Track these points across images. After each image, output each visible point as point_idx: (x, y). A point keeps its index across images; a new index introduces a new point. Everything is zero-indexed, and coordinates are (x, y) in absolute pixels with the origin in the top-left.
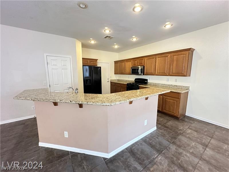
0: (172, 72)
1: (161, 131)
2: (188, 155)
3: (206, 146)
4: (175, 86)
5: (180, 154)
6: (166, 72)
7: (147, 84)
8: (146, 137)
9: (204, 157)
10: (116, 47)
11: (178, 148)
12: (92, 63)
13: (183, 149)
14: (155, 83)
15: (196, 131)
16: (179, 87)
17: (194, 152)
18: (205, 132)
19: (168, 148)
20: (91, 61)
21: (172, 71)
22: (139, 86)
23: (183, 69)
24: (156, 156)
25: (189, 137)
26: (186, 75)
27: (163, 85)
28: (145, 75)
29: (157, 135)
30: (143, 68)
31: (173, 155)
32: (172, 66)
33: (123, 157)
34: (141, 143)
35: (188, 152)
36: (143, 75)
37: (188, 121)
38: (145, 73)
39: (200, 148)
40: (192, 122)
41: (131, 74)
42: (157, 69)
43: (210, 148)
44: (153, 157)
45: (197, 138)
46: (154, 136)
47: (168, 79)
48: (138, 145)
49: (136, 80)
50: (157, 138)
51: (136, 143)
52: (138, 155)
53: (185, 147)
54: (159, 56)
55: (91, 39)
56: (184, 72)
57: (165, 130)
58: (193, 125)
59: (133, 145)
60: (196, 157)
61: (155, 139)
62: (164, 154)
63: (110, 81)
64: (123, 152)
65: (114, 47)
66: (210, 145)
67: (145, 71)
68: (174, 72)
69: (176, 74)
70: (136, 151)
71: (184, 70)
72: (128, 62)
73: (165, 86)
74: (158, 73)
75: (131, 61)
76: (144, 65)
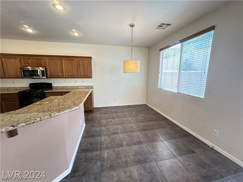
1: (89, 124)
2: (111, 126)
3: (113, 118)
4: (83, 86)
5: (109, 129)
6: (74, 75)
7: (52, 89)
8: (83, 134)
9: (117, 123)
11: (105, 127)
13: (108, 126)
14: (63, 87)
15: (105, 114)
17: (113, 124)
18: (109, 112)
19: (102, 130)
21: (80, 74)
22: (45, 92)
24: (100, 139)
25: (105, 119)
26: (91, 77)
27: (71, 88)
28: (50, 78)
29: (90, 128)
30: (45, 70)
31: (106, 132)
32: (79, 70)
33: (81, 159)
34: (85, 141)
35: (110, 125)
36: (47, 78)
37: (98, 110)
38: (49, 76)
39: (113, 120)
40: (100, 110)
41: (22, 78)
42: (64, 72)
43: (116, 118)
44: (99, 141)
45: (108, 117)
46: (88, 130)
48: (84, 143)
49: (31, 86)
50: (91, 130)
51: (81, 143)
52: (90, 147)
53: (108, 124)
54: (65, 58)
56: (89, 75)
57: (91, 122)
58: (102, 111)
59: (80, 146)
60: (114, 125)
61: (90, 131)
62: (102, 135)
64: (77, 157)
66: (115, 117)
67: (49, 74)
68: (82, 75)
69: (84, 76)
70: (86, 147)
71: (89, 73)
72: (10, 58)
73: (73, 88)
74: (67, 76)
75: (18, 57)
76: (44, 66)
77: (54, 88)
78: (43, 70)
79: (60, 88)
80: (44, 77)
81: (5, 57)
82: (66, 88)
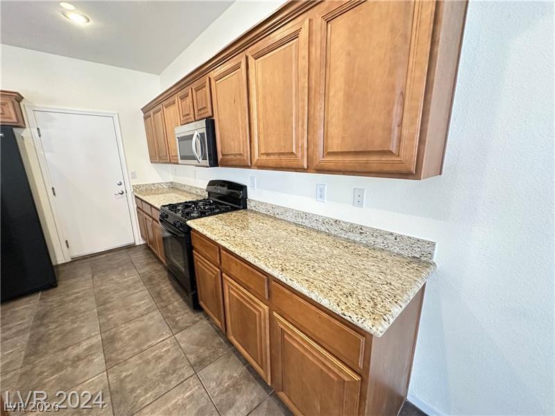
0: (325, 147)
4: (353, 228)
6: (294, 152)
16: (371, 240)
21: (325, 138)
23: (389, 113)
26: (413, 170)
28: (222, 166)
32: (320, 105)
38: (221, 156)
42: (256, 132)
47: (321, 190)
56: (399, 146)
63: (129, 189)
67: (219, 147)
68: (335, 145)
69: (349, 159)
71: (400, 125)
72: (170, 105)
73: (307, 223)
74: (264, 157)
75: (176, 98)
76: (210, 114)
77: (250, 205)
78: (202, 135)
79: (264, 212)
80: (207, 162)
81: (165, 103)
82: (282, 217)
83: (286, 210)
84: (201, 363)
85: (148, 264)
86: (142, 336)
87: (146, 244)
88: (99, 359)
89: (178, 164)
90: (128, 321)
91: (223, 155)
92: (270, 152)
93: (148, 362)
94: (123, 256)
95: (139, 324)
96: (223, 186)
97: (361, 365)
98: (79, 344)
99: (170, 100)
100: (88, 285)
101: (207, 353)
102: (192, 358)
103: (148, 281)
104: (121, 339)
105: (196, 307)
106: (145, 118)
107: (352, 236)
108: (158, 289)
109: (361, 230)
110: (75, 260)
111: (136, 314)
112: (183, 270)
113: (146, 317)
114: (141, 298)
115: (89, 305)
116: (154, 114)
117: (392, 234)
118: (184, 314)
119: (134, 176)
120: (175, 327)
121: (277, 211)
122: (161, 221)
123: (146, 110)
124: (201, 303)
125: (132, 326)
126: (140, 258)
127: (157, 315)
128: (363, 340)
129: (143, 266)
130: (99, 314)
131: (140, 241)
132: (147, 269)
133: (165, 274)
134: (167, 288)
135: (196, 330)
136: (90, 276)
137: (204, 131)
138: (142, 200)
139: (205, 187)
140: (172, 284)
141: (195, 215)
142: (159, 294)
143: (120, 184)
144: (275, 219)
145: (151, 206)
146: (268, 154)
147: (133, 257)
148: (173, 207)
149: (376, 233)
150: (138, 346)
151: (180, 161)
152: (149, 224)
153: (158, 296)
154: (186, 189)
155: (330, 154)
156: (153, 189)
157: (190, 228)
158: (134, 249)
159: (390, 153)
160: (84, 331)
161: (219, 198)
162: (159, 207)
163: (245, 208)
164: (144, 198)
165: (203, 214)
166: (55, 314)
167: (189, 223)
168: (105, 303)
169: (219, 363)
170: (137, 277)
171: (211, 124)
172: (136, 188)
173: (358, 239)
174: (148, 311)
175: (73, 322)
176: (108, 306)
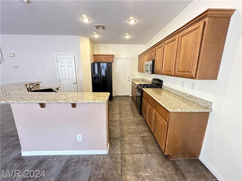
0: (178, 70)
4: (190, 96)
10: (128, 37)
12: (106, 59)
16: (194, 100)
20: (105, 58)
26: (194, 76)
28: (155, 74)
32: (178, 59)
42: (164, 64)
47: (183, 83)
55: (95, 33)
56: (192, 70)
63: (131, 79)
65: (125, 37)
67: (155, 68)
68: (180, 69)
71: (193, 65)
72: (145, 55)
73: (177, 94)
74: (165, 72)
75: (147, 53)
76: (154, 59)
77: (163, 87)
78: (151, 64)
79: (166, 89)
80: (151, 73)
81: (144, 54)
82: (171, 92)
83: (173, 89)
84: (138, 124)
85: (132, 101)
86: (127, 115)
87: (132, 97)
88: (118, 115)
89: (144, 72)
90: (125, 111)
91: (156, 71)
92: (166, 70)
93: (127, 119)
94: (126, 98)
95: (127, 112)
96: (156, 80)
97: (168, 120)
98: (115, 111)
99: (145, 54)
100: (118, 102)
101: (140, 123)
102: (137, 123)
103: (131, 105)
104: (123, 114)
105: (141, 114)
106: (139, 58)
107: (189, 99)
108: (133, 107)
109: (192, 97)
110: (116, 96)
111: (127, 110)
112: (139, 102)
113: (129, 112)
114: (128, 108)
115: (118, 105)
116: (141, 57)
117: (200, 99)
118: (137, 114)
119: (133, 76)
120: (134, 116)
121: (170, 89)
122: (137, 88)
123: (139, 56)
124: (142, 112)
125: (125, 112)
126: (130, 99)
127: (131, 112)
128: (168, 114)
129: (130, 101)
130: (119, 108)
131: (131, 95)
132: (131, 102)
133: (135, 104)
134: (135, 108)
135: (139, 118)
136: (118, 100)
137: (151, 63)
138: (134, 83)
139: (151, 80)
140: (136, 107)
141: (145, 87)
142: (133, 108)
143: (129, 78)
144: (169, 92)
145: (135, 84)
146: (165, 71)
147: (129, 99)
148: (140, 85)
149: (197, 98)
150: (126, 116)
151: (145, 72)
152: (134, 90)
153: (132, 109)
154: (146, 81)
155: (179, 72)
156: (137, 80)
157: (143, 90)
158: (129, 97)
159: (190, 72)
160: (116, 110)
161: (155, 84)
162: (137, 84)
163: (161, 88)
164: (134, 82)
165: (148, 87)
166: (112, 105)
167: (143, 89)
168: (121, 106)
169: (142, 126)
170: (128, 103)
171: (154, 62)
172: (133, 79)
173: (191, 100)
174: (129, 111)
175: (115, 108)
176: (121, 107)
